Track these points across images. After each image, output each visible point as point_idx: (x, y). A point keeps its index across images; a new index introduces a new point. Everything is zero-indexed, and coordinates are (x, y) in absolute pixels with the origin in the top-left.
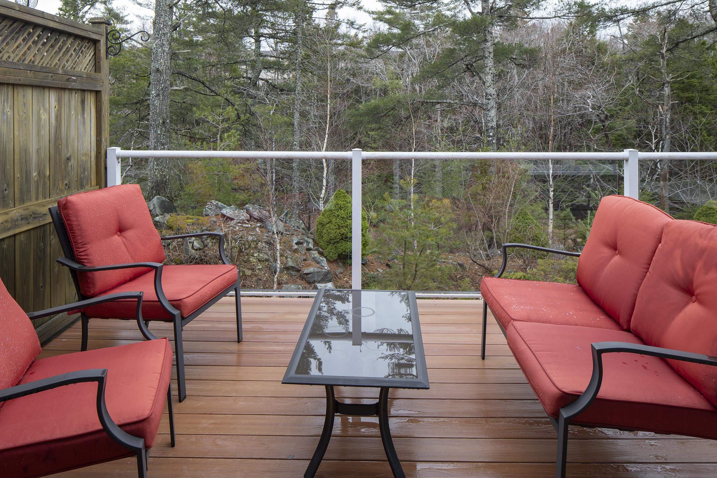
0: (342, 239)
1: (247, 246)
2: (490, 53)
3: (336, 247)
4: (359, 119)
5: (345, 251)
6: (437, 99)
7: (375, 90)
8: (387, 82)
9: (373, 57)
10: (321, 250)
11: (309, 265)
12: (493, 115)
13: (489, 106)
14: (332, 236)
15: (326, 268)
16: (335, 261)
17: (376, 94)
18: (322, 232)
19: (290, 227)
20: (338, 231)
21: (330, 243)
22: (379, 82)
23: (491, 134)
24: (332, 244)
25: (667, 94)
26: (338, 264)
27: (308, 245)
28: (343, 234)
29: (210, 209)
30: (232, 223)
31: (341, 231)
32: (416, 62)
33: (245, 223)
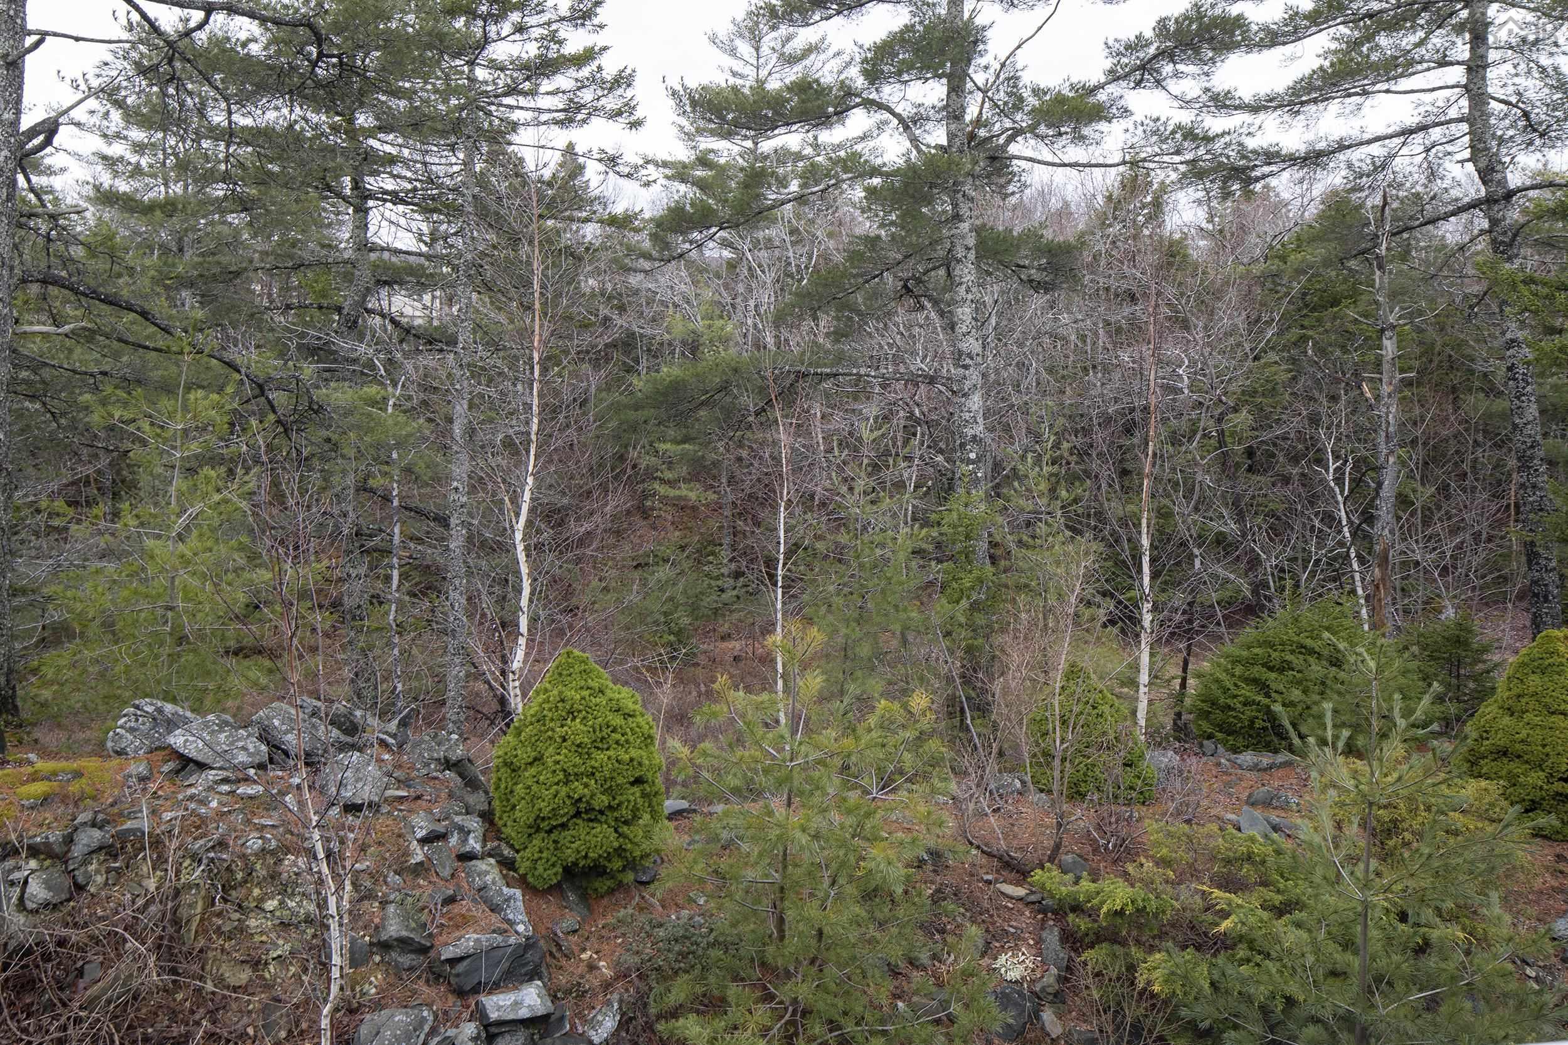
0: (578, 814)
1: (240, 876)
2: (968, 249)
3: (555, 842)
4: (631, 415)
5: (586, 857)
6: (832, 366)
7: (670, 344)
8: (700, 325)
9: (668, 256)
10: (507, 852)
11: (463, 922)
12: (975, 407)
13: (968, 384)
14: (546, 809)
15: (521, 928)
16: (555, 889)
17: (673, 353)
18: (512, 792)
19: (413, 768)
20: (564, 791)
21: (538, 830)
22: (680, 326)
23: (973, 456)
24: (543, 834)
25: (1391, 356)
26: (564, 897)
27: (465, 841)
28: (580, 800)
29: (132, 730)
30: (200, 782)
31: (574, 790)
32: (769, 278)
33: (247, 780)
